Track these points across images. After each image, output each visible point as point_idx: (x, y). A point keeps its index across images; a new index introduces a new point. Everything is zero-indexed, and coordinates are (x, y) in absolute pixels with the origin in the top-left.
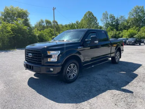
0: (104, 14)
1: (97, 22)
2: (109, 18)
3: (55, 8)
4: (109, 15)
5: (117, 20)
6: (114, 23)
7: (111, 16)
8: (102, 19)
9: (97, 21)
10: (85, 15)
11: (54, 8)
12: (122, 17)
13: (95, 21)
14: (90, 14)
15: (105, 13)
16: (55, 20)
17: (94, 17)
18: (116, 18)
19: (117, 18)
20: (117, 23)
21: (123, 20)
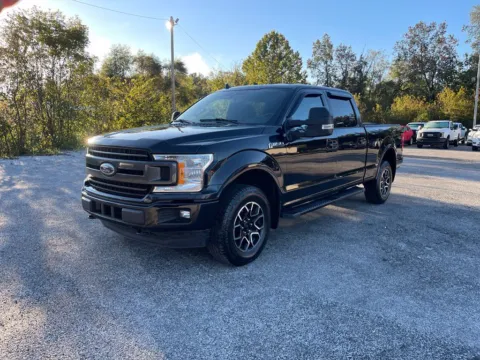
0: (318, 45)
3: (175, 19)
5: (361, 62)
9: (299, 69)
10: (260, 45)
11: (172, 18)
12: (375, 54)
14: (276, 39)
17: (291, 52)
18: (358, 59)
19: (362, 58)
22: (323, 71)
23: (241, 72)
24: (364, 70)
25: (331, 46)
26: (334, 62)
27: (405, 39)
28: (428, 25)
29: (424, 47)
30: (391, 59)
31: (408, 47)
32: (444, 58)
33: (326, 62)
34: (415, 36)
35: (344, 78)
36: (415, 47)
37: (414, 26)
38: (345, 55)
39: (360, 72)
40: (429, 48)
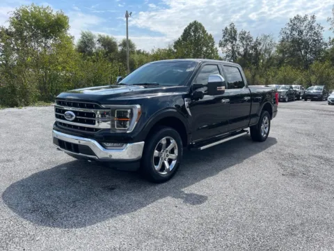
1: (214, 48)
2: (238, 39)
3: (129, 13)
5: (257, 42)
7: (244, 34)
12: (266, 37)
16: (129, 38)
17: (207, 35)
18: (254, 40)
19: (257, 39)
22: (230, 48)
23: (173, 49)
24: (259, 48)
25: (235, 32)
26: (238, 42)
27: (287, 27)
28: (303, 17)
29: (301, 32)
30: (277, 41)
31: (289, 33)
32: (314, 40)
33: (232, 42)
34: (294, 24)
35: (245, 53)
36: (294, 32)
37: (293, 18)
38: (245, 38)
39: (256, 49)
40: (304, 33)
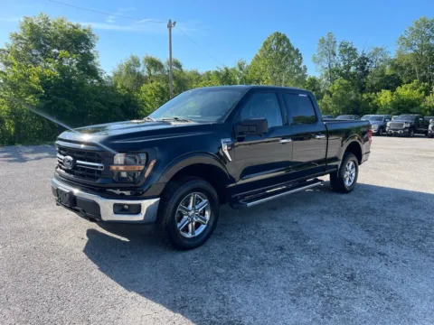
0: (322, 41)
1: (301, 66)
2: (337, 53)
3: (173, 22)
4: (338, 44)
5: (363, 58)
6: (352, 69)
7: (346, 46)
8: (318, 56)
9: (300, 63)
10: (266, 43)
11: (170, 21)
12: (377, 50)
13: (296, 61)
14: (281, 39)
15: (326, 38)
17: (292, 49)
18: (360, 55)
19: (363, 54)
20: (362, 68)
21: (381, 61)
22: (326, 66)
26: (336, 57)
33: (329, 58)
